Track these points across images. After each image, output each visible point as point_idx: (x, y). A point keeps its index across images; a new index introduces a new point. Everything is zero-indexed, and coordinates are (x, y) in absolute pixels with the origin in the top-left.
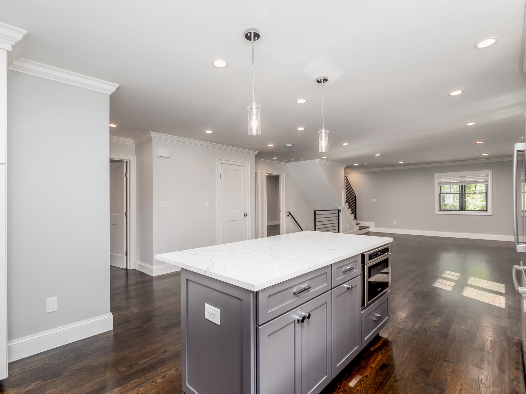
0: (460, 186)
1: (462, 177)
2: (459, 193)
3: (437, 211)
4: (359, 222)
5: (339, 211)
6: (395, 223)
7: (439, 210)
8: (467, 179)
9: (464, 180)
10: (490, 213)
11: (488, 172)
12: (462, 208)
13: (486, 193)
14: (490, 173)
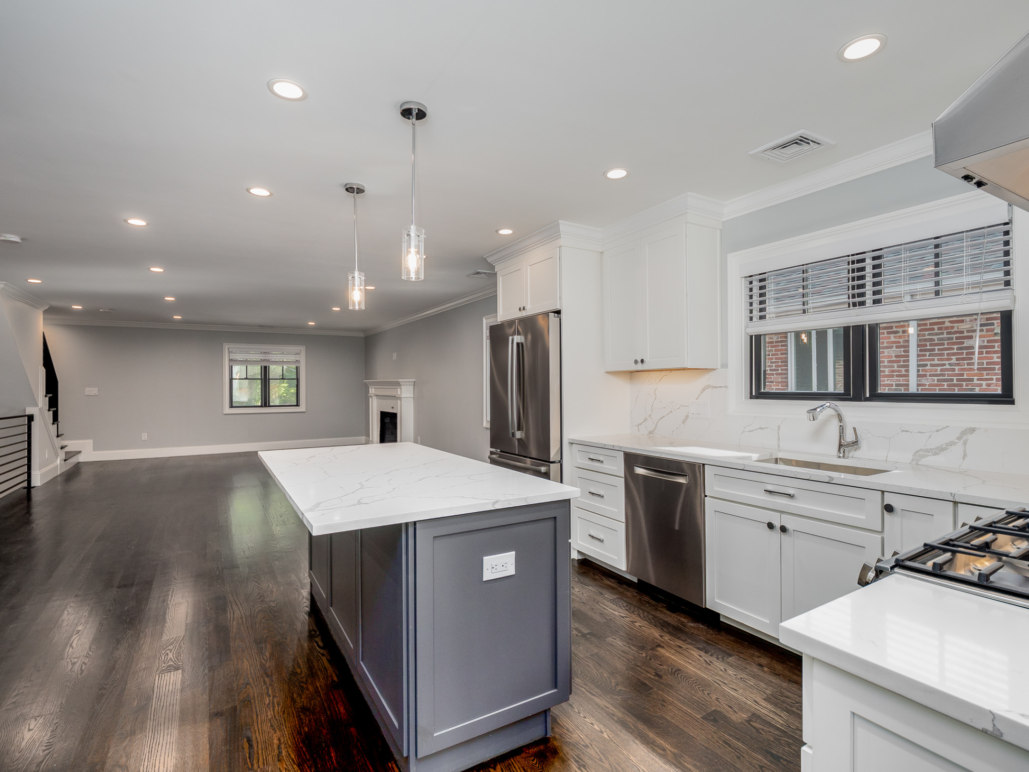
0: (261, 367)
1: (266, 353)
2: (260, 378)
3: (228, 410)
4: (65, 443)
5: (31, 418)
6: (145, 436)
7: (230, 407)
8: (273, 358)
9: (268, 358)
10: (303, 408)
11: (300, 348)
12: (266, 403)
13: (298, 380)
14: (302, 349)
